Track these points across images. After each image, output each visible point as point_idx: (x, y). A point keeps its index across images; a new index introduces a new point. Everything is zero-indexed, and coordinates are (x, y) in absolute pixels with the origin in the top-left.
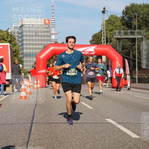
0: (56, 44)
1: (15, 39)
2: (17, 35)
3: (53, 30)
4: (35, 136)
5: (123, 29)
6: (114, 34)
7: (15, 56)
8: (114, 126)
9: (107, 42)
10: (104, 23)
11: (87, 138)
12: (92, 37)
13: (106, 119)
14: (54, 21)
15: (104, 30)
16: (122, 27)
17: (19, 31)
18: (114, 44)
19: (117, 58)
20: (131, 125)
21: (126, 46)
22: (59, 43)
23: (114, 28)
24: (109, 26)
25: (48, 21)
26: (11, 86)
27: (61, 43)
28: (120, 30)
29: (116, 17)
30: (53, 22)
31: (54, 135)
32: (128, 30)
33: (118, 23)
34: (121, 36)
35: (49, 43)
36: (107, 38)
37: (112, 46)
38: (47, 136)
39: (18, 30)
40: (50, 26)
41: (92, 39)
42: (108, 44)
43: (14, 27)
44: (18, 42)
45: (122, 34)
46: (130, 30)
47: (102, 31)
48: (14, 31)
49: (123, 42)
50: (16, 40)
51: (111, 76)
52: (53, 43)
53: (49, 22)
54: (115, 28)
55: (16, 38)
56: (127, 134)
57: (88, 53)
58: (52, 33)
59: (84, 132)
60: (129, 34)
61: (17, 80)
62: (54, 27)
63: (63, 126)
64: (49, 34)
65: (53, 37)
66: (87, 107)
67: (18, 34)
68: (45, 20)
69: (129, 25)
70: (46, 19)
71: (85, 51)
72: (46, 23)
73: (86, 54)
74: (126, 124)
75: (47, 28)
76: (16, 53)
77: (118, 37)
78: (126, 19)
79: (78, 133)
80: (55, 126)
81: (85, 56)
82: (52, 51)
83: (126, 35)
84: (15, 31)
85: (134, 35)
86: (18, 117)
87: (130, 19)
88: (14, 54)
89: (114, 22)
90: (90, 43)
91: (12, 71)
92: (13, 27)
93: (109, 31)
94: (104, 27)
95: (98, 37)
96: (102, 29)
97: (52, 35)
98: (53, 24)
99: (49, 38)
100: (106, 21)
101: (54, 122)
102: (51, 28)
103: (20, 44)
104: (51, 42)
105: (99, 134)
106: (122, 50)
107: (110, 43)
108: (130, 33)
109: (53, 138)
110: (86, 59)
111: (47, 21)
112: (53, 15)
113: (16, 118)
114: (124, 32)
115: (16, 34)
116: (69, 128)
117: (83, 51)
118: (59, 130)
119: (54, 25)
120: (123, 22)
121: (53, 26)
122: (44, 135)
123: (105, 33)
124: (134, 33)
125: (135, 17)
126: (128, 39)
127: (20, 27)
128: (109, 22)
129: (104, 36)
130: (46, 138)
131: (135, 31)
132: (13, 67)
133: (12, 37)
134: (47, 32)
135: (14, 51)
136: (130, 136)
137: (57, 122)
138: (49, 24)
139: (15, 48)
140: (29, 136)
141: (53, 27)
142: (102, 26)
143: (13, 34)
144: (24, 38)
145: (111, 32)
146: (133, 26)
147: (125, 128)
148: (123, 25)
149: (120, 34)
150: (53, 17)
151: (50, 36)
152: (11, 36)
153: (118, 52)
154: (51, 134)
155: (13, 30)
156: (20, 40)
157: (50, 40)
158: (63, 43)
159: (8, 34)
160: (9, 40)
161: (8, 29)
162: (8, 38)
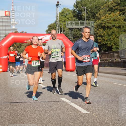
0: (16, 33)
3: (13, 21)
5: (75, 20)
6: (67, 25)
8: (68, 104)
9: (61, 31)
10: (58, 15)
11: (44, 114)
12: (48, 27)
13: (61, 98)
15: (58, 21)
16: (73, 18)
18: (67, 33)
19: (70, 45)
20: (81, 103)
21: (77, 34)
23: (66, 19)
24: (62, 18)
27: (20, 33)
28: (71, 21)
29: (69, 10)
31: (15, 113)
32: (79, 21)
33: (70, 15)
34: (73, 26)
35: (10, 32)
36: (61, 28)
37: (65, 35)
38: (9, 114)
40: (10, 17)
41: (48, 29)
42: (62, 33)
45: (74, 25)
46: (80, 21)
47: (56, 22)
49: (75, 32)
51: (65, 61)
52: (14, 32)
53: (9, 14)
54: (68, 20)
56: (78, 111)
57: (45, 41)
59: (42, 110)
60: (80, 25)
62: (14, 18)
65: (13, 27)
69: (80, 16)
72: (7, 15)
74: (77, 102)
75: (7, 19)
77: (70, 27)
78: (77, 11)
79: (36, 110)
82: (13, 39)
83: (77, 25)
85: (84, 25)
87: (80, 11)
89: (67, 14)
90: (46, 32)
93: (63, 22)
94: (58, 19)
95: (53, 28)
96: (56, 20)
97: (13, 25)
99: (9, 28)
100: (60, 13)
101: (15, 102)
104: (12, 32)
105: (55, 111)
106: (74, 38)
107: (63, 32)
108: (80, 23)
111: (7, 13)
112: (13, 7)
114: (75, 23)
116: (28, 106)
120: (74, 14)
123: (59, 23)
124: (84, 24)
125: (85, 10)
126: (79, 29)
128: (62, 14)
129: (58, 27)
131: (85, 22)
134: (8, 22)
136: (81, 112)
137: (18, 102)
138: (10, 15)
141: (13, 18)
142: (56, 18)
145: (64, 23)
146: (83, 18)
147: (77, 105)
148: (74, 16)
149: (72, 24)
150: (13, 9)
151: (10, 26)
153: (71, 40)
154: (12, 112)
157: (11, 30)
158: (22, 32)
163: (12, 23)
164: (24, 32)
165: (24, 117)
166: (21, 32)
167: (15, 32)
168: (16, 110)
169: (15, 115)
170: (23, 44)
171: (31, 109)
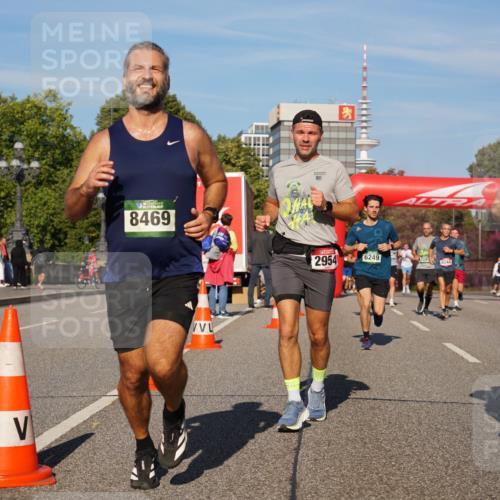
0: (371, 174)
1: (259, 161)
2: (263, 149)
3: (364, 136)
4: (316, 433)
7: (257, 208)
11: (466, 446)
12: (476, 156)
14: (366, 109)
17: (268, 139)
22: (381, 172)
25: (351, 111)
26: (245, 289)
27: (384, 174)
30: (364, 112)
31: (370, 432)
35: (351, 171)
38: (351, 435)
39: (267, 136)
40: (355, 125)
41: (475, 162)
43: (257, 127)
44: (265, 168)
48: (255, 138)
50: (261, 164)
52: (364, 171)
55: (261, 157)
57: (465, 201)
58: (361, 145)
59: (457, 429)
61: (261, 273)
62: (365, 128)
63: (395, 409)
64: (351, 147)
65: (363, 156)
66: (463, 358)
67: (266, 147)
68: (341, 108)
71: (457, 196)
72: (345, 117)
73: (459, 204)
75: (346, 130)
76: (259, 200)
79: (438, 430)
80: (372, 408)
81: (453, 210)
84: (259, 139)
86: (270, 378)
88: (255, 201)
92: (254, 128)
97: (361, 150)
98: (364, 118)
99: (350, 159)
102: (358, 130)
104: (358, 171)
109: (367, 440)
111: (347, 112)
112: (365, 93)
113: (261, 381)
115: (261, 147)
117: (451, 196)
118: (384, 420)
119: (365, 121)
121: (364, 124)
127: (273, 128)
130: (348, 439)
133: (250, 154)
134: (346, 141)
135: (256, 193)
137: (377, 397)
138: (353, 118)
139: (257, 187)
141: (363, 128)
143: (252, 146)
150: (364, 98)
151: (354, 153)
152: (248, 152)
154: (362, 429)
155: (253, 136)
156: (271, 163)
157: (354, 164)
158: (391, 172)
159: (239, 146)
160: (242, 163)
161: (240, 134)
162: (238, 158)
163: (358, 142)
164: (396, 172)
165: (400, 447)
166: (386, 171)
167: (367, 173)
168: (373, 424)
169: (370, 439)
171: (420, 424)
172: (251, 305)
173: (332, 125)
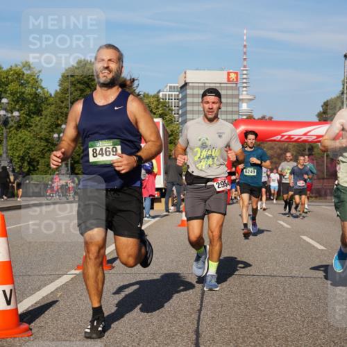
0: (250, 119)
1: (172, 110)
2: (175, 102)
3: (245, 93)
4: (213, 299)
7: (171, 143)
11: (316, 307)
12: (322, 106)
14: (246, 74)
17: (178, 95)
22: (256, 118)
25: (235, 75)
26: (163, 200)
27: (259, 119)
30: (245, 76)
35: (236, 117)
38: (237, 300)
39: (178, 93)
40: (238, 85)
41: (321, 110)
43: (170, 87)
44: (176, 115)
47: (343, 94)
48: (169, 95)
50: (173, 112)
52: (245, 117)
53: (237, 78)
55: (174, 108)
57: (315, 137)
58: (243, 99)
59: (310, 295)
61: (174, 188)
62: (246, 87)
63: (267, 282)
64: (236, 101)
65: (244, 106)
66: (314, 246)
67: (177, 101)
68: (229, 74)
70: (231, 71)
71: (309, 134)
72: (231, 79)
73: (310, 139)
75: (232, 88)
76: (172, 138)
79: (297, 296)
80: (251, 282)
81: (307, 144)
84: (172, 95)
86: (180, 261)
88: (170, 139)
91: (166, 173)
92: (168, 87)
96: (343, 91)
97: (243, 103)
98: (245, 81)
99: (235, 109)
102: (241, 90)
103: (180, 120)
104: (240, 117)
109: (248, 304)
110: (309, 149)
111: (233, 76)
112: (245, 63)
113: (175, 264)
115: (173, 101)
117: (305, 134)
118: (260, 290)
119: (246, 83)
121: (245, 85)
122: (230, 298)
127: (182, 87)
130: (235, 303)
132: (169, 164)
133: (166, 106)
134: (233, 96)
135: (170, 133)
138: (237, 80)
139: (171, 129)
140: (202, 298)
141: (244, 87)
142: (344, 85)
143: (167, 100)
144: (189, 108)
150: (245, 67)
151: (238, 105)
152: (164, 104)
155: (167, 93)
156: (180, 112)
157: (238, 113)
158: (263, 117)
159: (158, 100)
160: (160, 112)
161: (159, 92)
162: (158, 108)
163: (241, 97)
164: (267, 117)
165: (271, 308)
166: (260, 117)
167: (247, 118)
168: (252, 293)
170: (265, 145)
171: (285, 292)
172: (167, 210)
173: (222, 85)
